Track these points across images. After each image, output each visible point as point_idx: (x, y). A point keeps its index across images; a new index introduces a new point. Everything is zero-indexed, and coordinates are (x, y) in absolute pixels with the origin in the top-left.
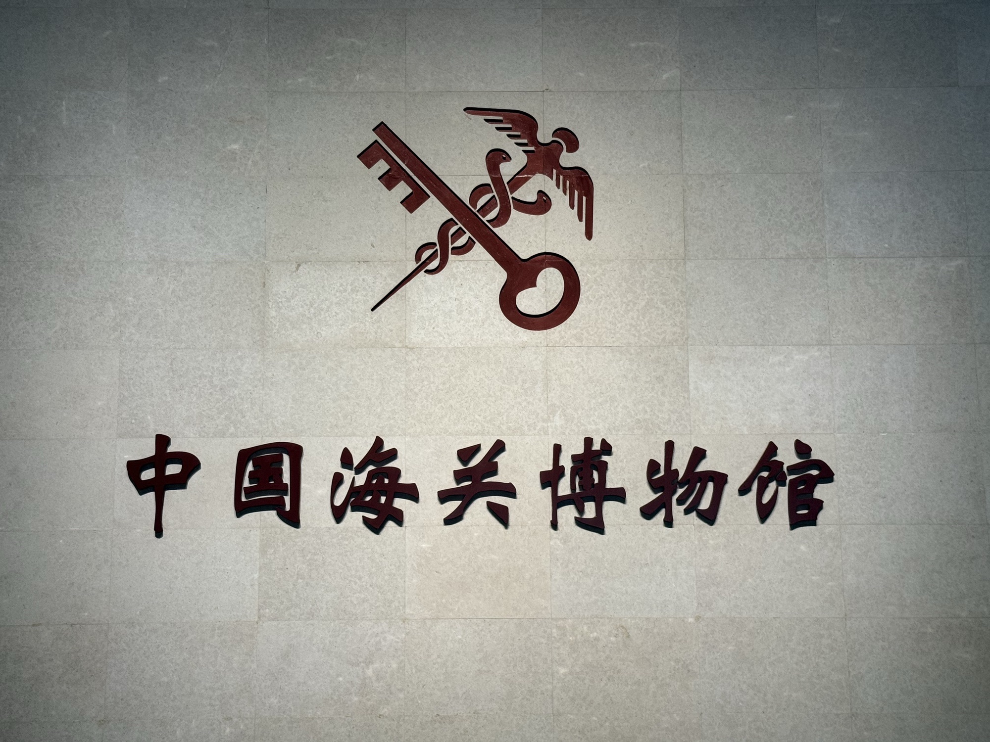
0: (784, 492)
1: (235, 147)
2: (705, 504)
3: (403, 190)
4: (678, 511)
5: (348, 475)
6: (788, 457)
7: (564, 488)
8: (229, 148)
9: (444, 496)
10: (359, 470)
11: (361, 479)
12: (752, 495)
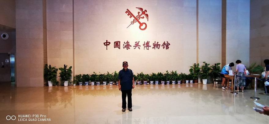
0: (166, 46)
2: (158, 47)
3: (130, 16)
4: (156, 48)
5: (125, 44)
6: (166, 43)
7: (145, 46)
8: (112, 11)
9: (134, 46)
10: (126, 44)
11: (126, 45)
12: (163, 46)
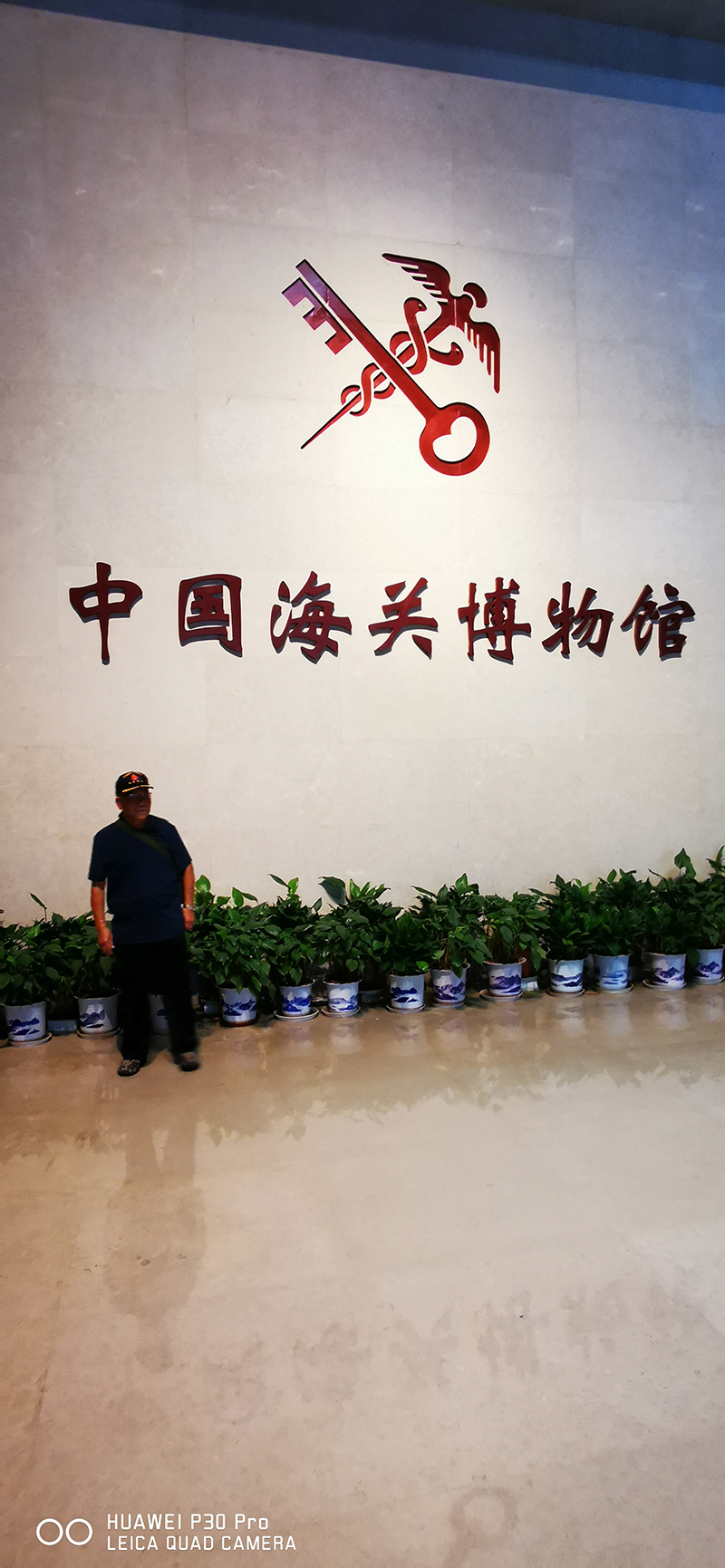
0: (657, 628)
1: (160, 271)
2: (595, 639)
3: (327, 330)
4: (573, 643)
5: (286, 608)
6: (660, 598)
7: (479, 623)
8: (153, 272)
9: (375, 629)
10: (296, 602)
11: (298, 612)
12: (632, 631)
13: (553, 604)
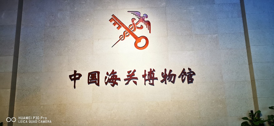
0: (186, 77)
2: (172, 80)
3: (117, 26)
4: (167, 81)
6: (187, 71)
7: (147, 78)
8: (87, 20)
9: (125, 80)
10: (110, 75)
12: (181, 78)
13: (162, 73)
